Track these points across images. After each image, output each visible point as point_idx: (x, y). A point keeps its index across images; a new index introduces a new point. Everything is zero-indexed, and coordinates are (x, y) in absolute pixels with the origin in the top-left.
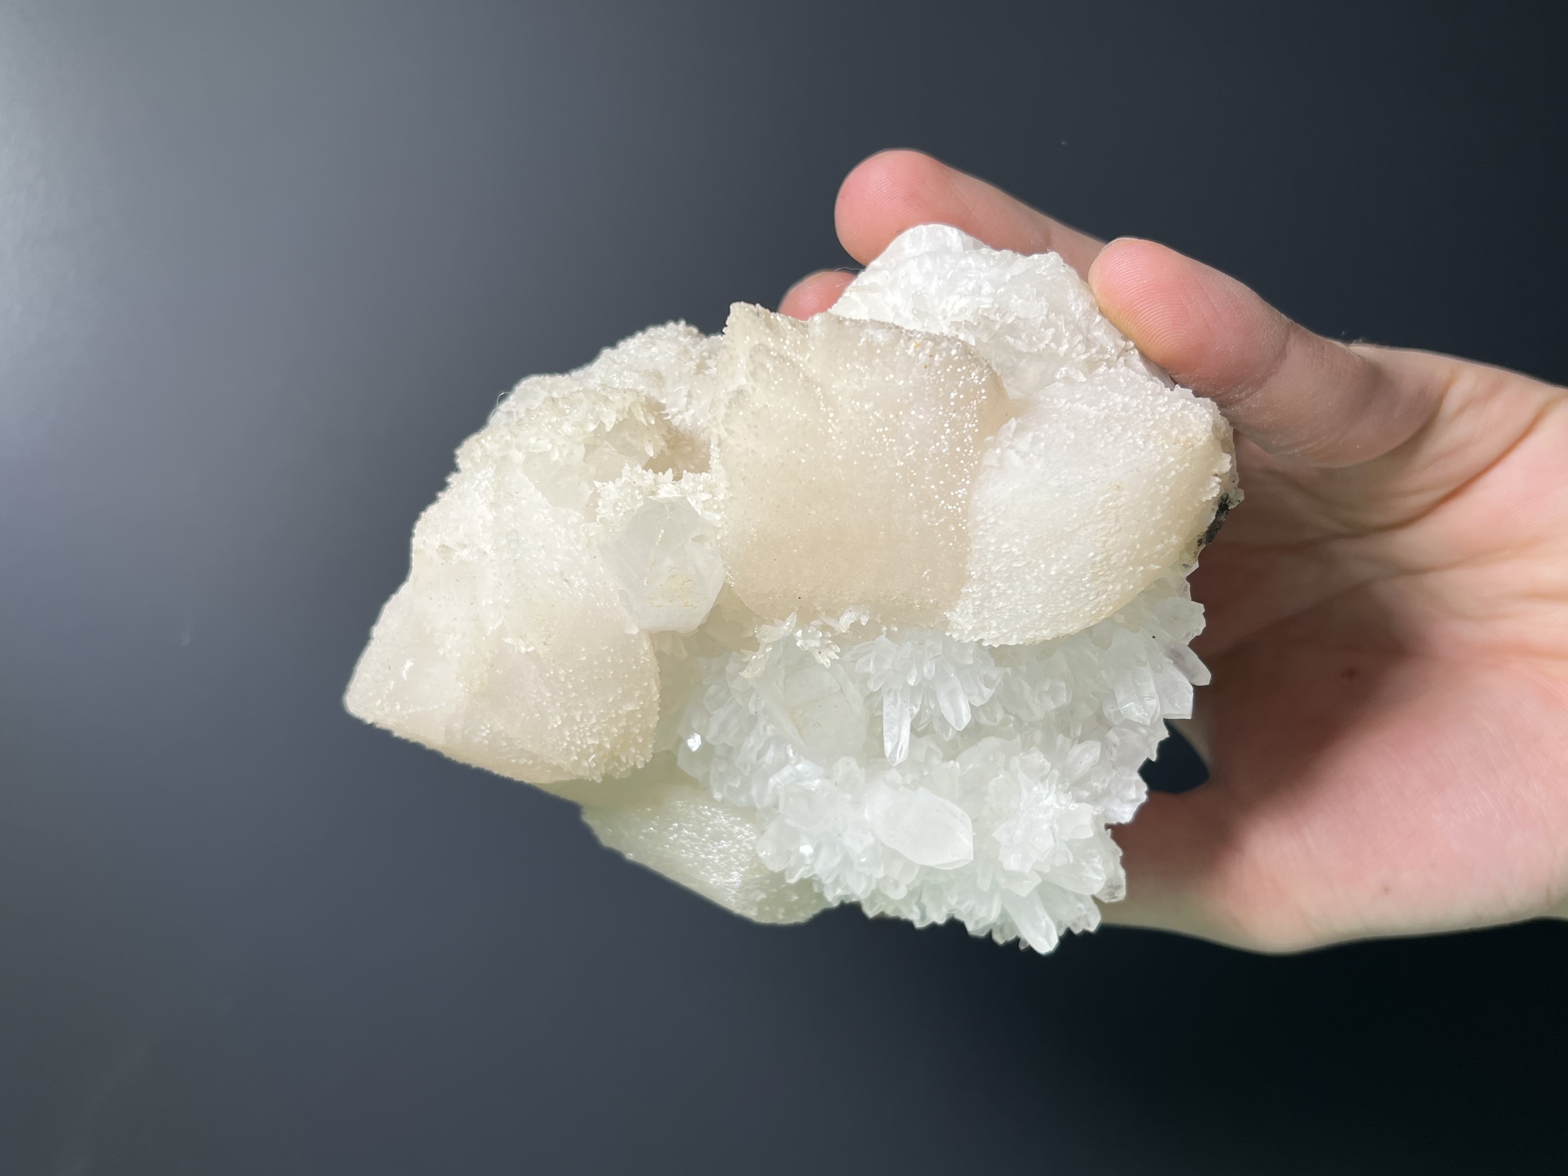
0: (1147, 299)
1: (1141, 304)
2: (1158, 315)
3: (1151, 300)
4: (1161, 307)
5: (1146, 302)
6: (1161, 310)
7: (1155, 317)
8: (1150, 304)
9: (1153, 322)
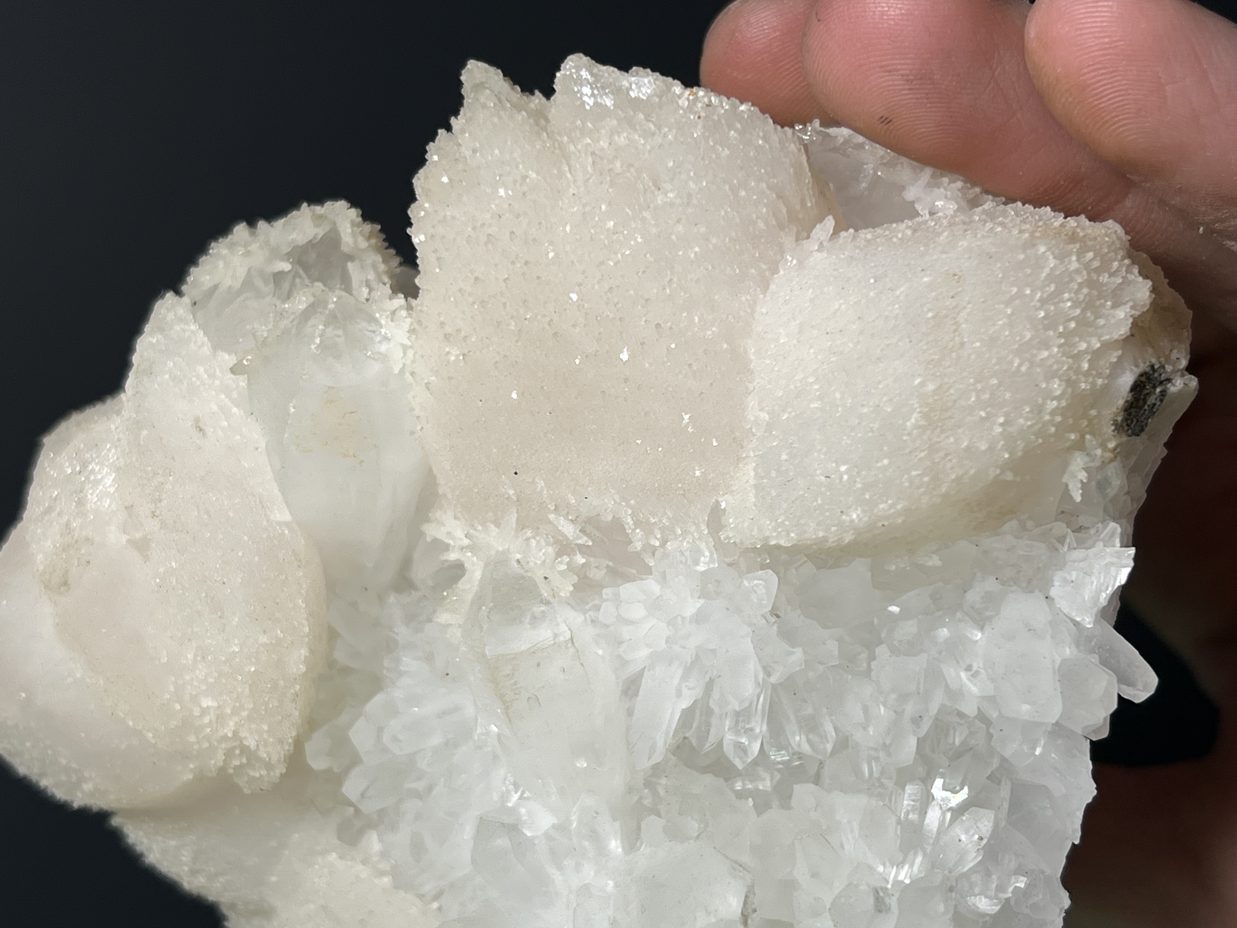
0: (1104, 68)
1: (1094, 74)
2: (1117, 94)
3: (1111, 70)
4: (1124, 82)
5: (1104, 71)
6: (1125, 87)
7: (1111, 96)
8: (1107, 76)
9: (1108, 103)
